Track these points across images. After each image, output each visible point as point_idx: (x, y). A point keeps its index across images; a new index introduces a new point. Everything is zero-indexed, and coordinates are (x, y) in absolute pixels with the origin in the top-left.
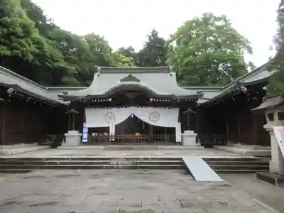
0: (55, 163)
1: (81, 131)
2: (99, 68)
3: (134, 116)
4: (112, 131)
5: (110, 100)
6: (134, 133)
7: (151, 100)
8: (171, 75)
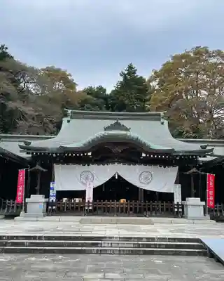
0: (23, 244)
1: (47, 196)
2: (69, 111)
3: (119, 176)
4: (89, 196)
5: (90, 154)
6: (118, 200)
7: (144, 155)
8: (162, 123)
